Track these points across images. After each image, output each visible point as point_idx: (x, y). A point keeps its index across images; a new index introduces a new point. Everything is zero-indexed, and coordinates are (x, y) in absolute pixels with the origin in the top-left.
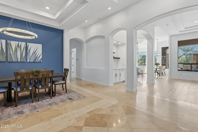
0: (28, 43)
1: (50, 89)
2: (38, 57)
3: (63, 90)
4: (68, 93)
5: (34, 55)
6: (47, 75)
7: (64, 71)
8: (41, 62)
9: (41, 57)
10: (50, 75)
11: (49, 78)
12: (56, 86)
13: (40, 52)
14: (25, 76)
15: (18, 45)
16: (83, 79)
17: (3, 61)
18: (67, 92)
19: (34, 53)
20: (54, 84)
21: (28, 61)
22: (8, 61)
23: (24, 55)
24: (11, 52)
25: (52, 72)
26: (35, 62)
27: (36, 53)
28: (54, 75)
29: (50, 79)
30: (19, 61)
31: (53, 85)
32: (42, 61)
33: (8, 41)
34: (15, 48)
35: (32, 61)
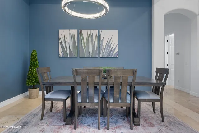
0: (100, 31)
1: (129, 108)
2: (113, 50)
3: (154, 112)
4: (166, 123)
5: (108, 47)
6: (124, 78)
7: (157, 73)
8: (116, 57)
9: (117, 50)
10: (130, 80)
11: (128, 85)
12: (141, 102)
13: (115, 42)
14: (88, 77)
15: (90, 35)
16: (191, 93)
17: (75, 56)
18: (163, 121)
19: (108, 44)
20: (138, 99)
21: (101, 56)
22: (80, 57)
23: (96, 48)
24: (83, 45)
25: (134, 72)
26: (109, 57)
27: (110, 44)
28: (137, 81)
29: (128, 87)
30: (91, 57)
31: (135, 99)
32: (118, 57)
33: (80, 30)
34: (87, 39)
35: (106, 57)
